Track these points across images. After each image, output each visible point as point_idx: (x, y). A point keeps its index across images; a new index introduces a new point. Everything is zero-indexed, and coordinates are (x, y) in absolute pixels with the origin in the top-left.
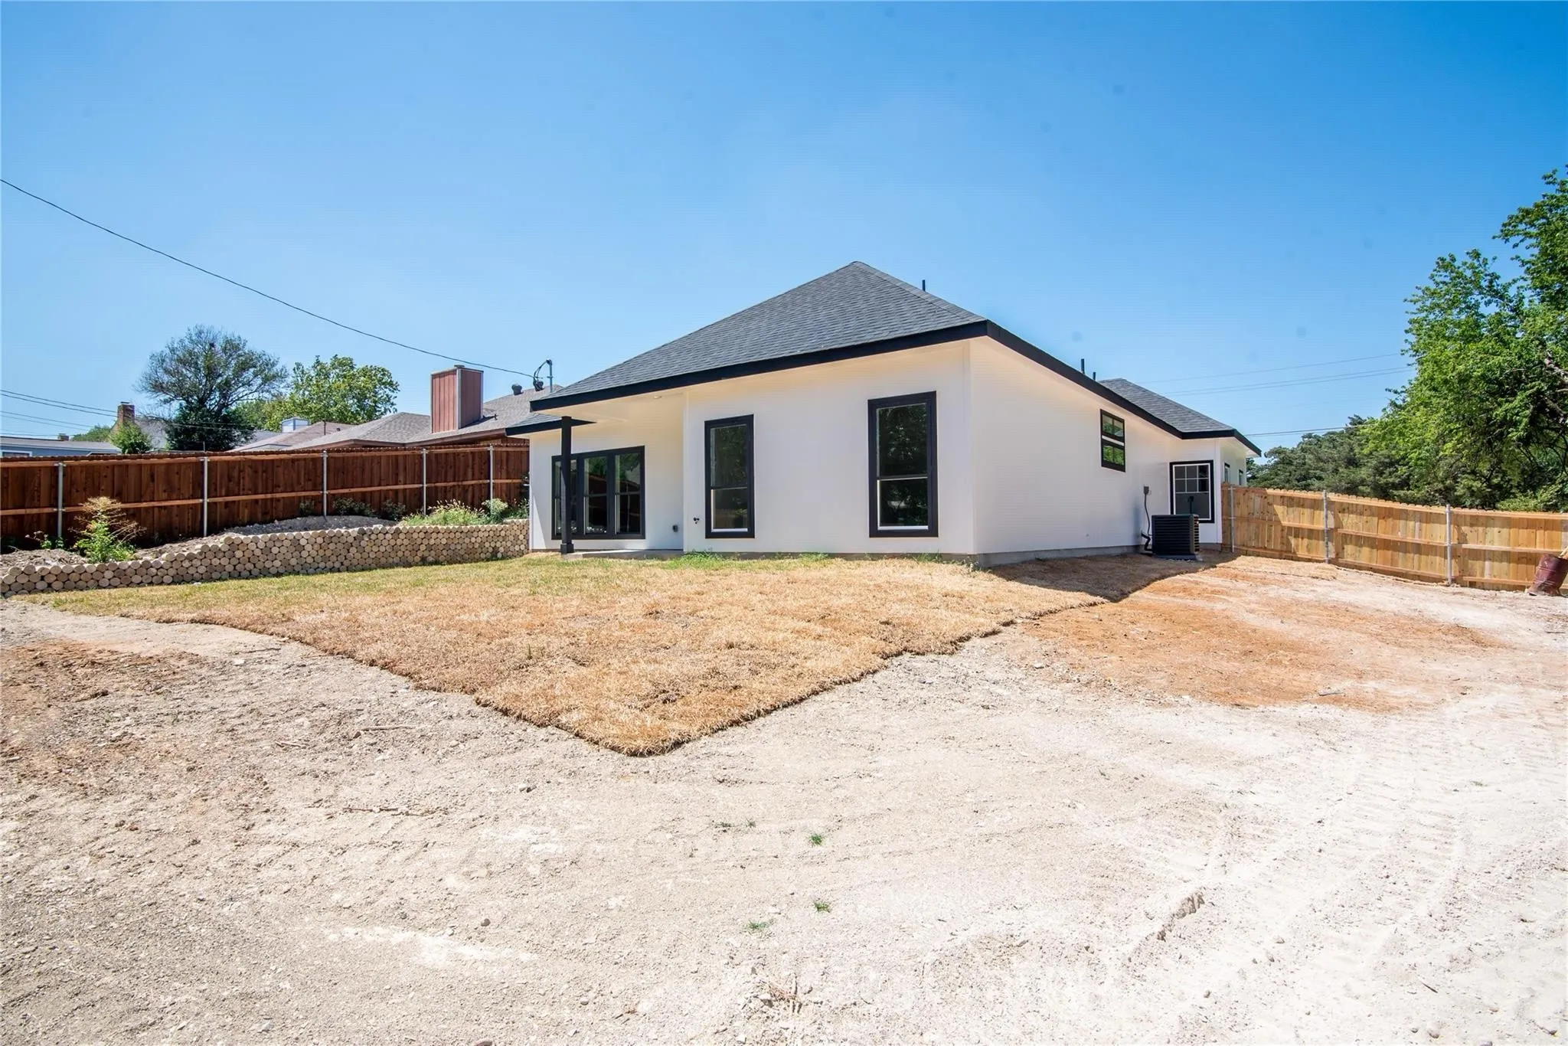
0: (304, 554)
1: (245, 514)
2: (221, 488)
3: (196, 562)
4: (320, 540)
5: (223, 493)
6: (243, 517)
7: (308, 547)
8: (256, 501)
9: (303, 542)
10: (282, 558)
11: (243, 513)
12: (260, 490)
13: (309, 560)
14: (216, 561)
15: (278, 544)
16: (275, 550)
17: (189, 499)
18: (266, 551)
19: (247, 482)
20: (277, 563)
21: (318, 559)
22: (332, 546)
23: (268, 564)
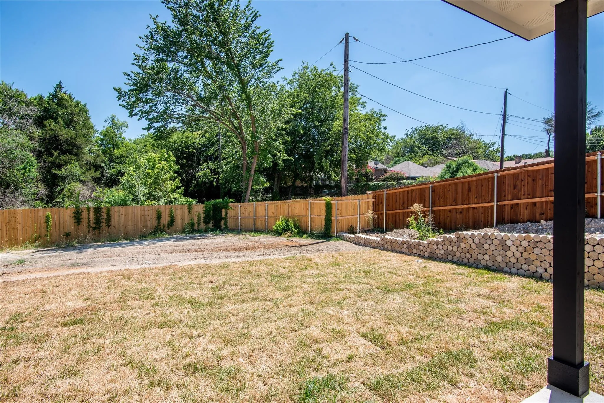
0: (509, 254)
1: (525, 214)
2: (508, 194)
3: (440, 247)
4: (525, 243)
5: (510, 198)
6: (524, 216)
7: (513, 248)
8: (535, 204)
9: (509, 243)
10: (491, 254)
11: (524, 212)
12: (538, 195)
13: (513, 260)
14: (450, 248)
15: (489, 242)
16: (486, 246)
17: (489, 202)
18: (480, 246)
19: (526, 188)
20: (487, 257)
21: (522, 260)
22: (537, 251)
23: (480, 257)
